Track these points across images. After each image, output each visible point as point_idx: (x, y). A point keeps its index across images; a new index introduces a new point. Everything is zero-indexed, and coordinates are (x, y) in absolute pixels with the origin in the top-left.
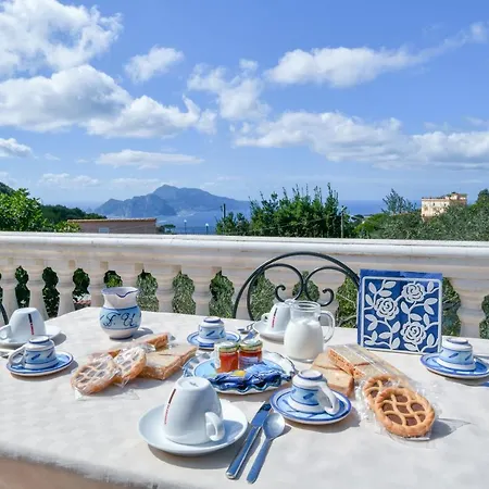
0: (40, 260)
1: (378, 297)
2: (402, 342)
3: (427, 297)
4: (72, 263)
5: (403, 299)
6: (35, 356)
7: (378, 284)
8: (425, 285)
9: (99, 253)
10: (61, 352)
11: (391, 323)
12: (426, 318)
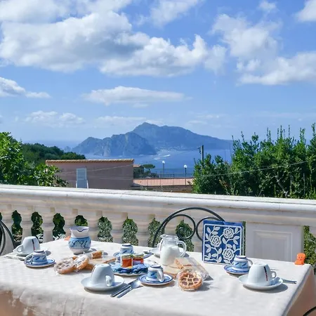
0: (31, 207)
1: (212, 235)
2: (223, 259)
3: (235, 235)
4: (52, 209)
5: (223, 236)
6: (37, 258)
7: (211, 228)
8: (234, 229)
9: (72, 203)
10: (49, 258)
11: (218, 249)
12: (234, 246)
